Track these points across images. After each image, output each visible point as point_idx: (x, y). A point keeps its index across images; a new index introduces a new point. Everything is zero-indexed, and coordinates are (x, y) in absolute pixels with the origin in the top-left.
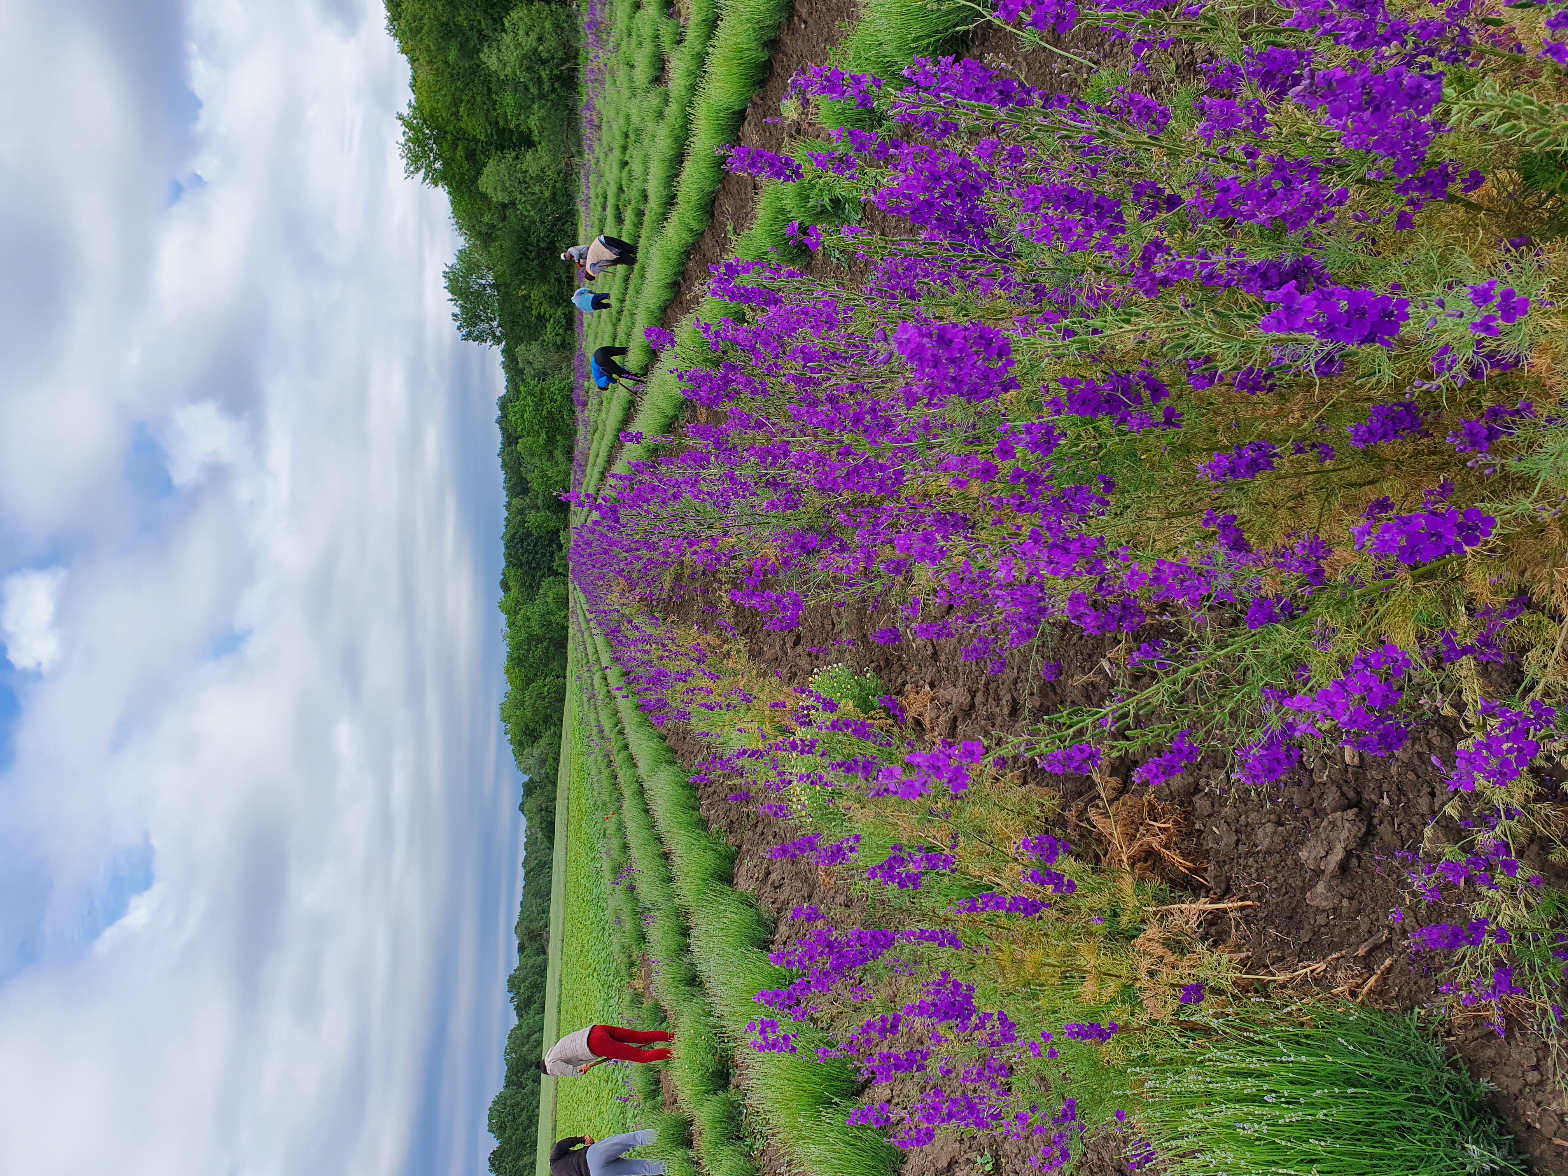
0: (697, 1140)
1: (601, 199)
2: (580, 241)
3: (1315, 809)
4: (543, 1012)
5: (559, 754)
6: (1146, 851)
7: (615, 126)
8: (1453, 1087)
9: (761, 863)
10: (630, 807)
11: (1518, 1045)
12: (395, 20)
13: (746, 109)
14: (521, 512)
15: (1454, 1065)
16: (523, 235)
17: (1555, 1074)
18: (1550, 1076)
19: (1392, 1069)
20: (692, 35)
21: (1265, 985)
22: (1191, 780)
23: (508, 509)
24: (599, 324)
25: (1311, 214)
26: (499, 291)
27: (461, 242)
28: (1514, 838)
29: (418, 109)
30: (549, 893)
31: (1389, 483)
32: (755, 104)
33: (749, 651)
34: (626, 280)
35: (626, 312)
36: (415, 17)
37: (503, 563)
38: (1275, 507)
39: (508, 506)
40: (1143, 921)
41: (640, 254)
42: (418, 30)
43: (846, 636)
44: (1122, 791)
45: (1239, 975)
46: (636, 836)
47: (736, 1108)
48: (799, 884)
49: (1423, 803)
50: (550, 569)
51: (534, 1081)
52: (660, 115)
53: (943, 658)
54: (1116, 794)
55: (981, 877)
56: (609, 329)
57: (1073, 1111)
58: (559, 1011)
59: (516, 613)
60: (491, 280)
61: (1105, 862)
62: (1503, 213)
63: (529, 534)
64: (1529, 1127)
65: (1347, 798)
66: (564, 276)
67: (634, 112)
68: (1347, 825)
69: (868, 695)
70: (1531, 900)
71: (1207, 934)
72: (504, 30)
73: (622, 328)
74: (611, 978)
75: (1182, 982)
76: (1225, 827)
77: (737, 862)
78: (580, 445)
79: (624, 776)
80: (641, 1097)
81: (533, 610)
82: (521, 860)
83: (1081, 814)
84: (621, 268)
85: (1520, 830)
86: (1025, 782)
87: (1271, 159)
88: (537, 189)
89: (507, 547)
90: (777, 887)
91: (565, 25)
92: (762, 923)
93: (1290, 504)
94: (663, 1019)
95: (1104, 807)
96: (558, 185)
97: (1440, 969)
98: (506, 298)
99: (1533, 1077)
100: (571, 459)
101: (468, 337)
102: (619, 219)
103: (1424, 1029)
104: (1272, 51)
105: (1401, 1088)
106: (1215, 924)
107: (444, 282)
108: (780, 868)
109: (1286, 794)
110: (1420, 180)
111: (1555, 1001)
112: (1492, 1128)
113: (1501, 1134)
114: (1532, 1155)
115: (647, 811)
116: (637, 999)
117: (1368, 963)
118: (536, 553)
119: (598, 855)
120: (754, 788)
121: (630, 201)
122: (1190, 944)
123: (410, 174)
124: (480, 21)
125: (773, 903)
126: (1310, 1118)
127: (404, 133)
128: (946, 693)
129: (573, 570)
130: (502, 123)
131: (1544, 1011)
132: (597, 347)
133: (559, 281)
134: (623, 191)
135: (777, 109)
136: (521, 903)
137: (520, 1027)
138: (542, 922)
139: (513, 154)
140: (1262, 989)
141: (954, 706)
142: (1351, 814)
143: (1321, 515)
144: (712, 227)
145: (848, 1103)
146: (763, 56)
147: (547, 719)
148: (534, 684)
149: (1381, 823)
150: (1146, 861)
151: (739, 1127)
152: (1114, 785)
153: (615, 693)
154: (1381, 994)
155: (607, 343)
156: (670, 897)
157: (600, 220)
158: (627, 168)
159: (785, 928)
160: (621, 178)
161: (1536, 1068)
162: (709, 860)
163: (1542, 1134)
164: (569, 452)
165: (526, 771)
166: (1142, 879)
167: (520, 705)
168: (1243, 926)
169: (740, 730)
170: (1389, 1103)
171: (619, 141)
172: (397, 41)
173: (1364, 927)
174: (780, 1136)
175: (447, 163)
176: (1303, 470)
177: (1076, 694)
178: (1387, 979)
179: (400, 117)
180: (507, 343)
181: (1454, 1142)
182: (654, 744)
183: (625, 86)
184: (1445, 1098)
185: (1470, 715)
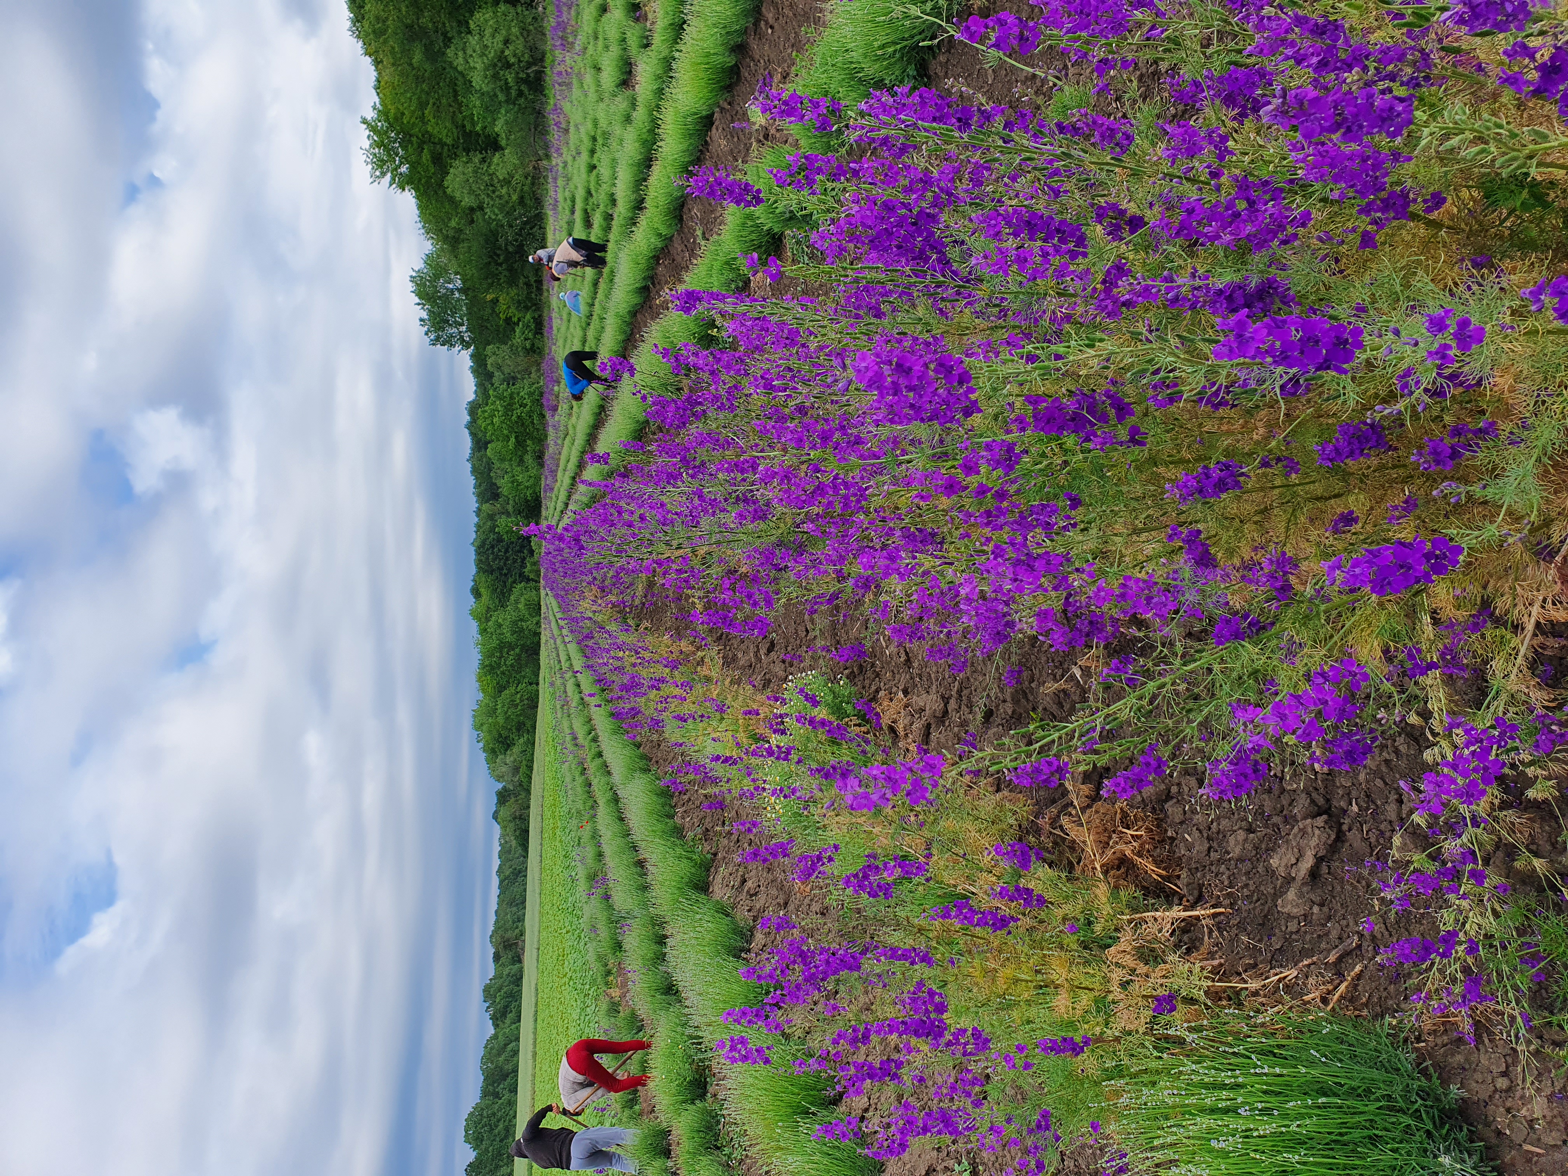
0: (675, 1150)
1: (569, 202)
2: (549, 244)
3: (1285, 817)
4: (519, 1021)
5: (532, 761)
6: (1119, 859)
7: (582, 130)
8: (1424, 1094)
9: (737, 870)
10: (604, 813)
11: (1487, 1051)
12: (358, 21)
13: (713, 114)
14: (491, 517)
15: (1424, 1072)
16: (491, 238)
17: (1524, 1080)
18: (1520, 1083)
19: (1364, 1078)
20: (659, 39)
21: (1238, 993)
22: (1163, 787)
23: (478, 515)
24: (568, 328)
25: (1275, 236)
26: (467, 295)
27: (428, 246)
28: (1480, 845)
29: (383, 113)
30: (524, 902)
31: (1354, 497)
32: (722, 109)
33: (723, 657)
34: (596, 284)
35: (595, 317)
36: (378, 18)
37: (473, 570)
38: (1241, 522)
39: (478, 512)
40: (1117, 930)
41: (609, 257)
42: (383, 32)
43: (820, 643)
44: (1095, 798)
45: (1210, 983)
46: (610, 844)
47: (713, 1118)
48: (774, 892)
49: (1391, 811)
50: (521, 575)
51: (511, 1091)
52: (628, 119)
53: (916, 665)
54: (1088, 801)
55: (955, 886)
56: (579, 333)
57: (1047, 1121)
58: (536, 1020)
59: (488, 620)
60: (459, 283)
61: (1078, 869)
62: (1464, 231)
63: (500, 540)
64: (1499, 1133)
65: (1317, 805)
66: (532, 280)
67: (601, 116)
68: (1317, 832)
69: (841, 702)
70: (1499, 909)
71: (1180, 941)
72: (469, 32)
73: (591, 333)
74: (588, 987)
75: (1155, 993)
76: (1197, 834)
77: (712, 870)
78: (551, 450)
79: (598, 783)
80: (618, 1106)
81: (505, 617)
82: (495, 868)
83: (1054, 822)
84: (589, 271)
85: (1485, 837)
86: (998, 790)
87: (1235, 178)
88: (504, 191)
89: (478, 553)
90: (752, 895)
91: (531, 27)
92: (738, 931)
93: (1256, 518)
94: (640, 1029)
95: (1077, 815)
96: (526, 188)
97: (1409, 975)
98: (474, 303)
99: (1503, 1083)
100: (542, 465)
101: (436, 341)
102: (588, 224)
103: (1394, 1036)
104: (1235, 71)
105: (1373, 1097)
106: (1188, 931)
107: (411, 286)
108: (756, 873)
109: (1256, 800)
110: (1382, 201)
111: (1523, 1007)
112: (1462, 1135)
113: (1472, 1142)
114: (1503, 1162)
115: (622, 819)
116: (614, 1009)
117: (1338, 970)
118: (507, 559)
119: (573, 864)
120: (728, 798)
121: (598, 206)
122: (1164, 952)
123: (376, 179)
124: (444, 24)
125: (749, 911)
126: (1284, 1130)
127: (368, 137)
128: (919, 700)
129: (545, 576)
130: (468, 127)
131: (1513, 1018)
132: (567, 352)
133: (528, 284)
134: (591, 195)
135: (745, 114)
136: (496, 912)
137: (495, 1037)
138: (517, 931)
139: (480, 156)
140: (1235, 998)
141: (927, 712)
142: (1320, 821)
143: (1288, 529)
144: (680, 231)
145: (825, 1113)
146: (731, 61)
147: (520, 726)
148: (507, 692)
149: (1350, 830)
150: (1119, 868)
151: (717, 1136)
152: (1087, 793)
153: (587, 699)
154: (1352, 1000)
155: (577, 347)
156: (645, 905)
157: (568, 223)
158: (595, 172)
159: (761, 936)
160: (588, 182)
161: (1505, 1074)
162: (684, 868)
163: (1511, 1141)
164: (540, 457)
165: (499, 778)
166: (1117, 887)
167: (492, 712)
168: (1216, 933)
169: (713, 739)
170: (1362, 1113)
171: (587, 144)
172: (360, 44)
173: (1334, 934)
174: (758, 1147)
175: (413, 167)
176: (1270, 485)
177: (1048, 703)
178: (1357, 985)
179: (364, 121)
180: (476, 348)
181: (1425, 1151)
182: (628, 751)
183: (592, 89)
184: (1416, 1106)
185: (1435, 723)
